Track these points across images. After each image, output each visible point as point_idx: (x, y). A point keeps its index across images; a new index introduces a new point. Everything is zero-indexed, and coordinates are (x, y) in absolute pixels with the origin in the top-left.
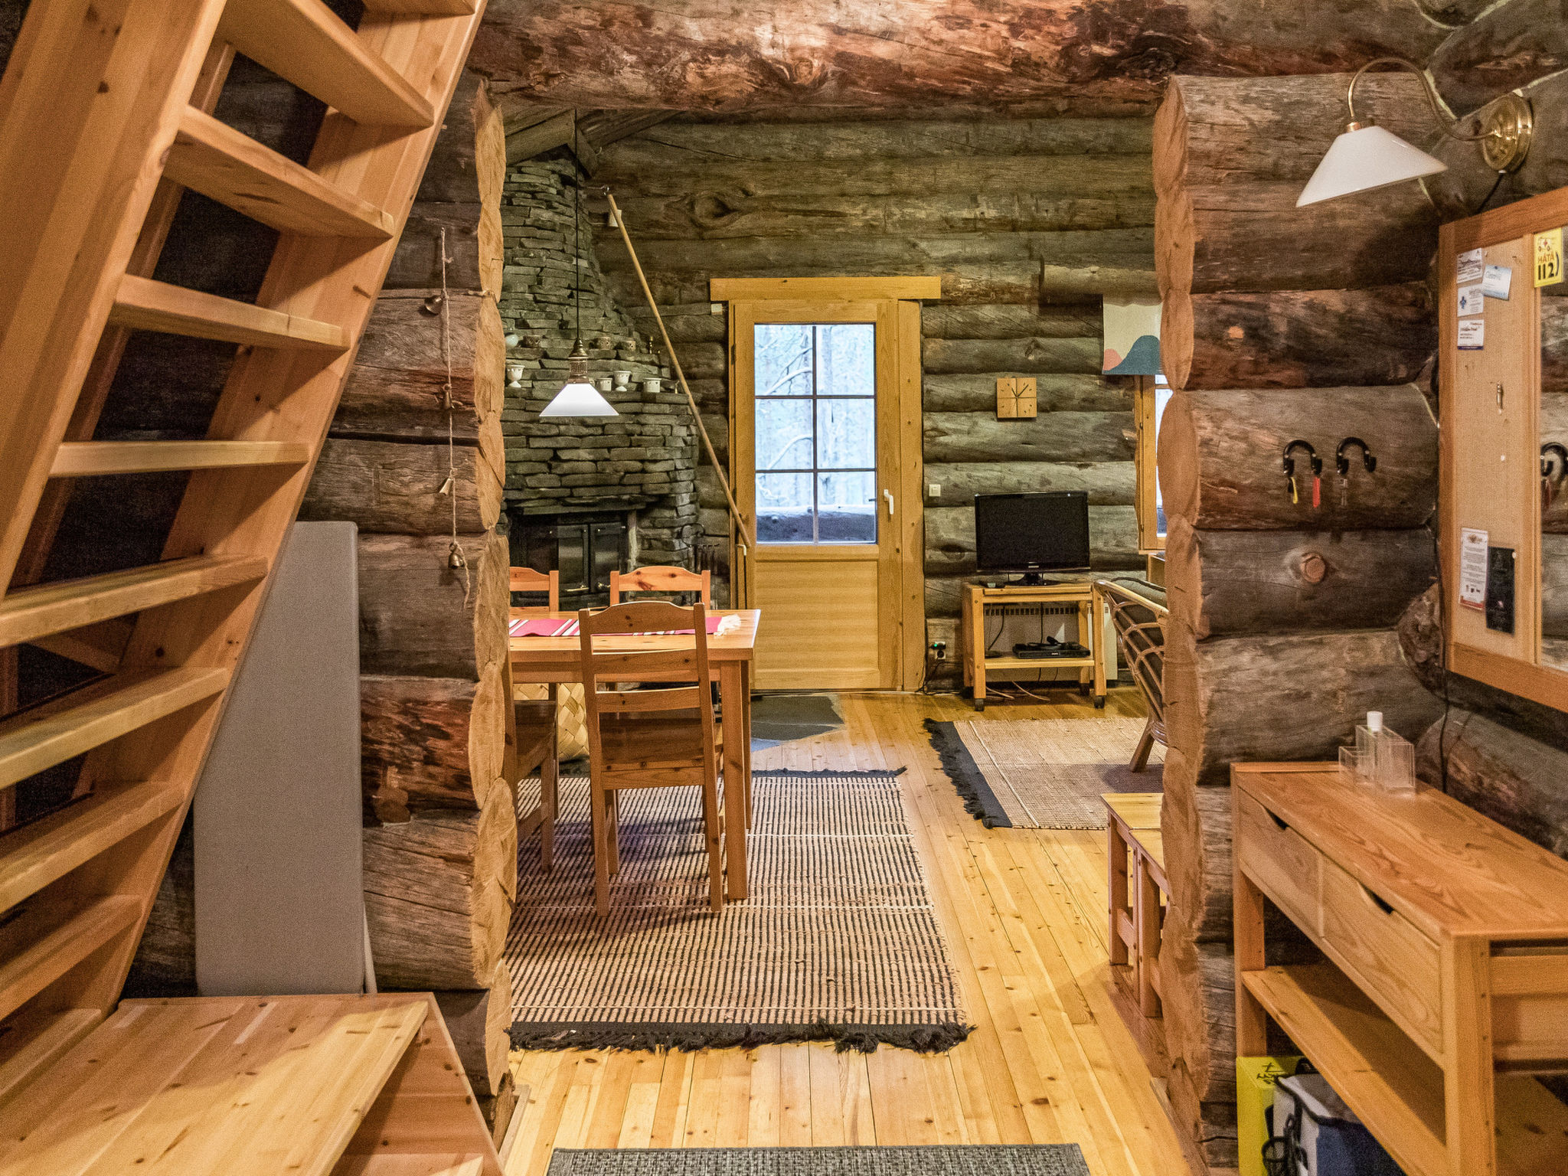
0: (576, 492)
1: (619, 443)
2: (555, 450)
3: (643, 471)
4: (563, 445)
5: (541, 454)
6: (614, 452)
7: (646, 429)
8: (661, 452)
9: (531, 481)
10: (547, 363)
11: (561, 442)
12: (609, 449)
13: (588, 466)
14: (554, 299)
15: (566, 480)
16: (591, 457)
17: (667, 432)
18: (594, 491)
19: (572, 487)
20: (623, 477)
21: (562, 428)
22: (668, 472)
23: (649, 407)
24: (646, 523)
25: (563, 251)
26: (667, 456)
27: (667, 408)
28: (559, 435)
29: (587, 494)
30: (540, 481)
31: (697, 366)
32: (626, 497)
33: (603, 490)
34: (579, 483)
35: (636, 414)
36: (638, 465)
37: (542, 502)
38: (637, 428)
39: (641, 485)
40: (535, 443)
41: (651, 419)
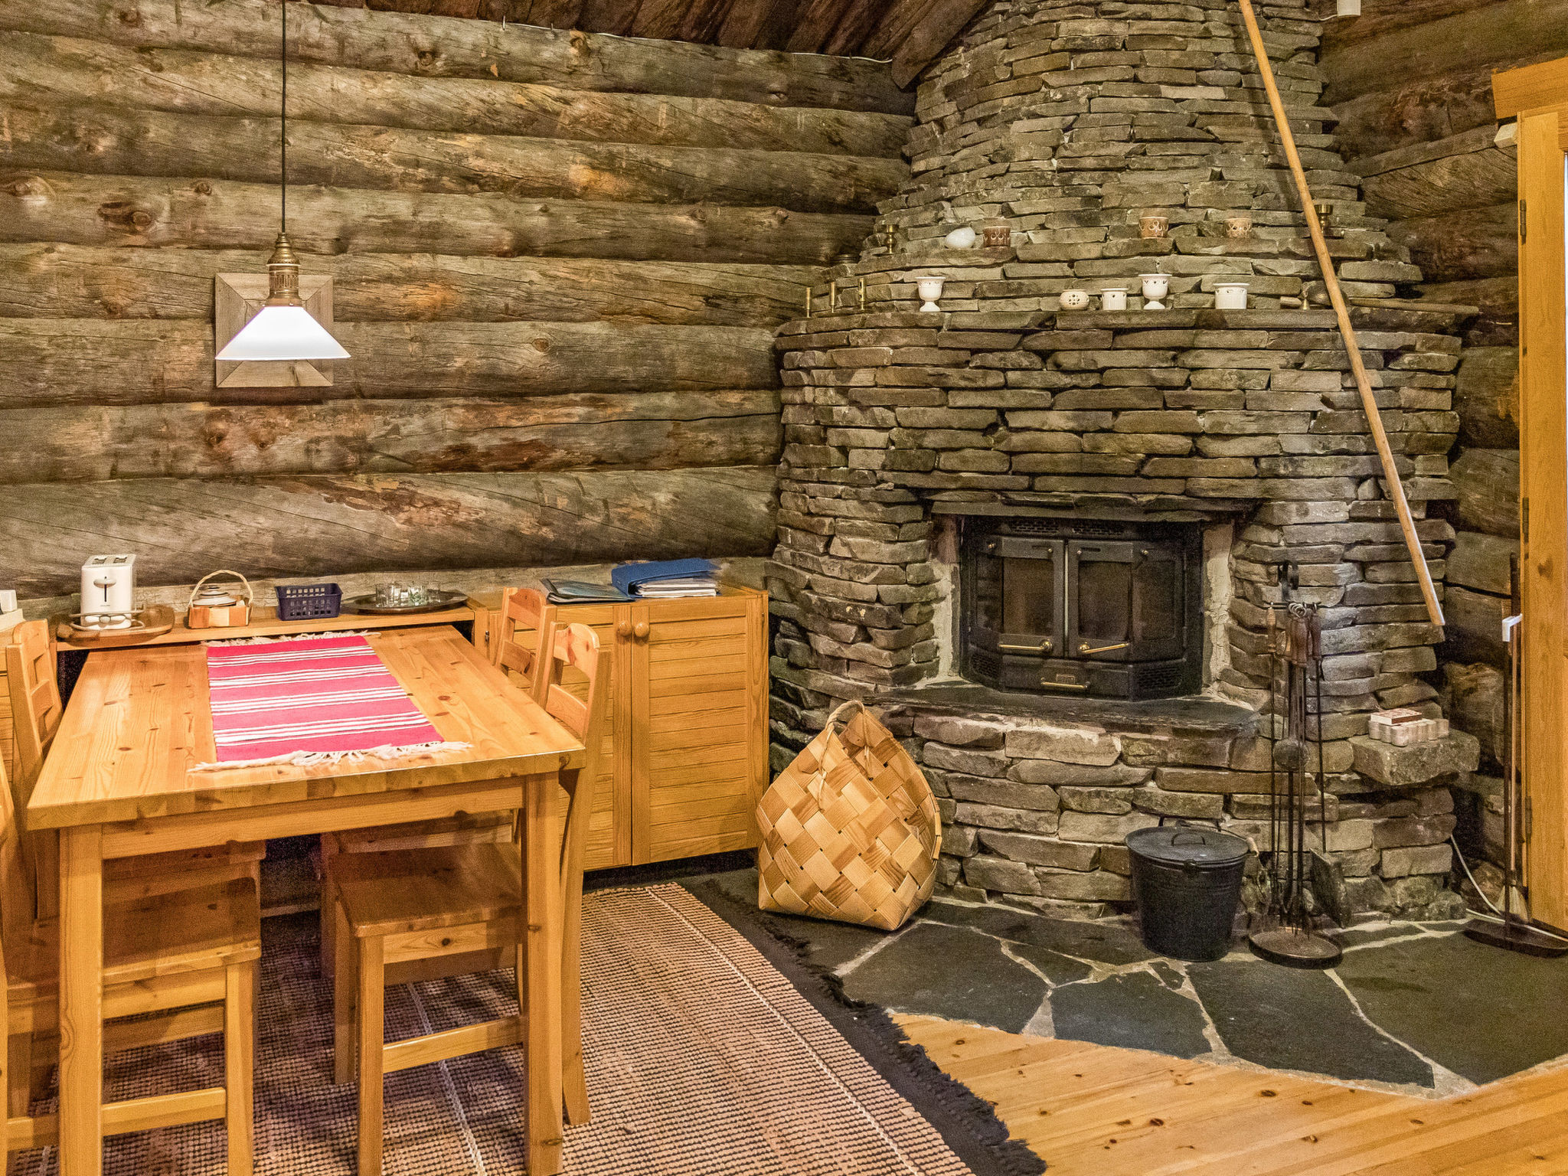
0: (1039, 483)
1: (1135, 401)
2: (1001, 412)
3: (1196, 452)
4: (1013, 403)
5: (970, 418)
6: (1123, 417)
7: (1199, 378)
8: (1234, 419)
9: (946, 461)
10: (1014, 269)
11: (1010, 399)
12: (1116, 412)
13: (1060, 440)
14: (1089, 163)
15: (1022, 462)
16: (1071, 425)
17: (1257, 381)
18: (1080, 483)
19: (1033, 475)
20: (1143, 463)
21: (1013, 376)
22: (1256, 459)
23: (1207, 338)
24: (1241, 549)
25: (1136, 80)
26: (1252, 428)
27: (1263, 338)
28: (1006, 386)
29: (1063, 489)
30: (964, 461)
31: (1474, 251)
32: (1145, 499)
33: (1097, 483)
34: (1047, 468)
35: (1183, 350)
36: (1184, 443)
37: (968, 495)
38: (1177, 377)
39: (1186, 478)
40: (960, 400)
41: (1216, 360)
